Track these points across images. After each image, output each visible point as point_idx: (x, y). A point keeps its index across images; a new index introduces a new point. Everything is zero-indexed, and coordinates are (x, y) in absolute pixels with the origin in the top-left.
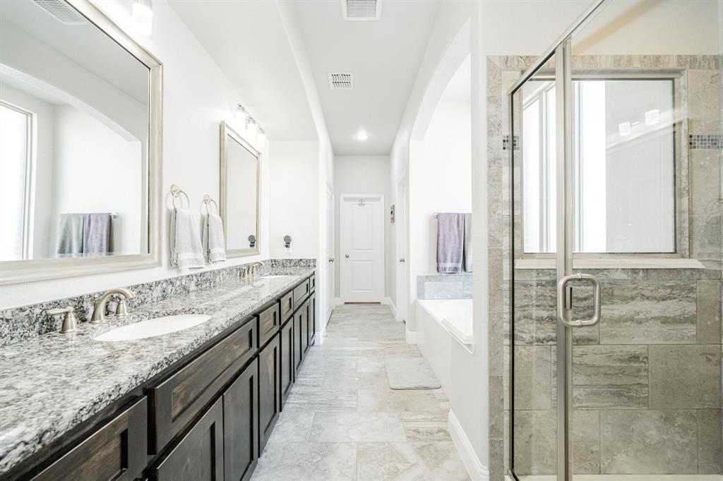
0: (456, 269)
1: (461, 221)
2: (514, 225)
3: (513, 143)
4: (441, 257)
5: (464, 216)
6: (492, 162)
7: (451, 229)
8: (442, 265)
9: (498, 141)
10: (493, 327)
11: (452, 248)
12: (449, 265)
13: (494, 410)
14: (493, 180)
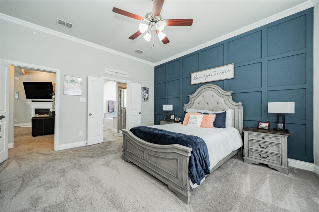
0: (112, 111)
1: (113, 102)
2: (120, 104)
3: (120, 96)
4: (109, 109)
5: (114, 101)
6: (118, 97)
7: (111, 104)
8: (109, 111)
9: (119, 95)
10: (118, 115)
11: (111, 108)
12: (111, 111)
13: (118, 123)
14: (118, 99)
